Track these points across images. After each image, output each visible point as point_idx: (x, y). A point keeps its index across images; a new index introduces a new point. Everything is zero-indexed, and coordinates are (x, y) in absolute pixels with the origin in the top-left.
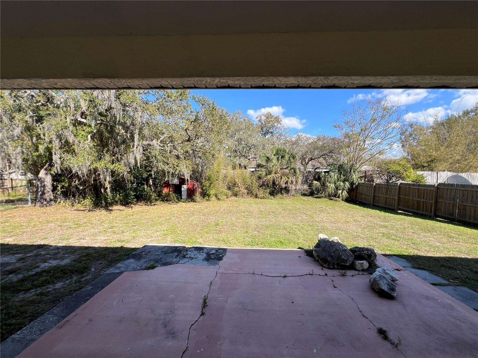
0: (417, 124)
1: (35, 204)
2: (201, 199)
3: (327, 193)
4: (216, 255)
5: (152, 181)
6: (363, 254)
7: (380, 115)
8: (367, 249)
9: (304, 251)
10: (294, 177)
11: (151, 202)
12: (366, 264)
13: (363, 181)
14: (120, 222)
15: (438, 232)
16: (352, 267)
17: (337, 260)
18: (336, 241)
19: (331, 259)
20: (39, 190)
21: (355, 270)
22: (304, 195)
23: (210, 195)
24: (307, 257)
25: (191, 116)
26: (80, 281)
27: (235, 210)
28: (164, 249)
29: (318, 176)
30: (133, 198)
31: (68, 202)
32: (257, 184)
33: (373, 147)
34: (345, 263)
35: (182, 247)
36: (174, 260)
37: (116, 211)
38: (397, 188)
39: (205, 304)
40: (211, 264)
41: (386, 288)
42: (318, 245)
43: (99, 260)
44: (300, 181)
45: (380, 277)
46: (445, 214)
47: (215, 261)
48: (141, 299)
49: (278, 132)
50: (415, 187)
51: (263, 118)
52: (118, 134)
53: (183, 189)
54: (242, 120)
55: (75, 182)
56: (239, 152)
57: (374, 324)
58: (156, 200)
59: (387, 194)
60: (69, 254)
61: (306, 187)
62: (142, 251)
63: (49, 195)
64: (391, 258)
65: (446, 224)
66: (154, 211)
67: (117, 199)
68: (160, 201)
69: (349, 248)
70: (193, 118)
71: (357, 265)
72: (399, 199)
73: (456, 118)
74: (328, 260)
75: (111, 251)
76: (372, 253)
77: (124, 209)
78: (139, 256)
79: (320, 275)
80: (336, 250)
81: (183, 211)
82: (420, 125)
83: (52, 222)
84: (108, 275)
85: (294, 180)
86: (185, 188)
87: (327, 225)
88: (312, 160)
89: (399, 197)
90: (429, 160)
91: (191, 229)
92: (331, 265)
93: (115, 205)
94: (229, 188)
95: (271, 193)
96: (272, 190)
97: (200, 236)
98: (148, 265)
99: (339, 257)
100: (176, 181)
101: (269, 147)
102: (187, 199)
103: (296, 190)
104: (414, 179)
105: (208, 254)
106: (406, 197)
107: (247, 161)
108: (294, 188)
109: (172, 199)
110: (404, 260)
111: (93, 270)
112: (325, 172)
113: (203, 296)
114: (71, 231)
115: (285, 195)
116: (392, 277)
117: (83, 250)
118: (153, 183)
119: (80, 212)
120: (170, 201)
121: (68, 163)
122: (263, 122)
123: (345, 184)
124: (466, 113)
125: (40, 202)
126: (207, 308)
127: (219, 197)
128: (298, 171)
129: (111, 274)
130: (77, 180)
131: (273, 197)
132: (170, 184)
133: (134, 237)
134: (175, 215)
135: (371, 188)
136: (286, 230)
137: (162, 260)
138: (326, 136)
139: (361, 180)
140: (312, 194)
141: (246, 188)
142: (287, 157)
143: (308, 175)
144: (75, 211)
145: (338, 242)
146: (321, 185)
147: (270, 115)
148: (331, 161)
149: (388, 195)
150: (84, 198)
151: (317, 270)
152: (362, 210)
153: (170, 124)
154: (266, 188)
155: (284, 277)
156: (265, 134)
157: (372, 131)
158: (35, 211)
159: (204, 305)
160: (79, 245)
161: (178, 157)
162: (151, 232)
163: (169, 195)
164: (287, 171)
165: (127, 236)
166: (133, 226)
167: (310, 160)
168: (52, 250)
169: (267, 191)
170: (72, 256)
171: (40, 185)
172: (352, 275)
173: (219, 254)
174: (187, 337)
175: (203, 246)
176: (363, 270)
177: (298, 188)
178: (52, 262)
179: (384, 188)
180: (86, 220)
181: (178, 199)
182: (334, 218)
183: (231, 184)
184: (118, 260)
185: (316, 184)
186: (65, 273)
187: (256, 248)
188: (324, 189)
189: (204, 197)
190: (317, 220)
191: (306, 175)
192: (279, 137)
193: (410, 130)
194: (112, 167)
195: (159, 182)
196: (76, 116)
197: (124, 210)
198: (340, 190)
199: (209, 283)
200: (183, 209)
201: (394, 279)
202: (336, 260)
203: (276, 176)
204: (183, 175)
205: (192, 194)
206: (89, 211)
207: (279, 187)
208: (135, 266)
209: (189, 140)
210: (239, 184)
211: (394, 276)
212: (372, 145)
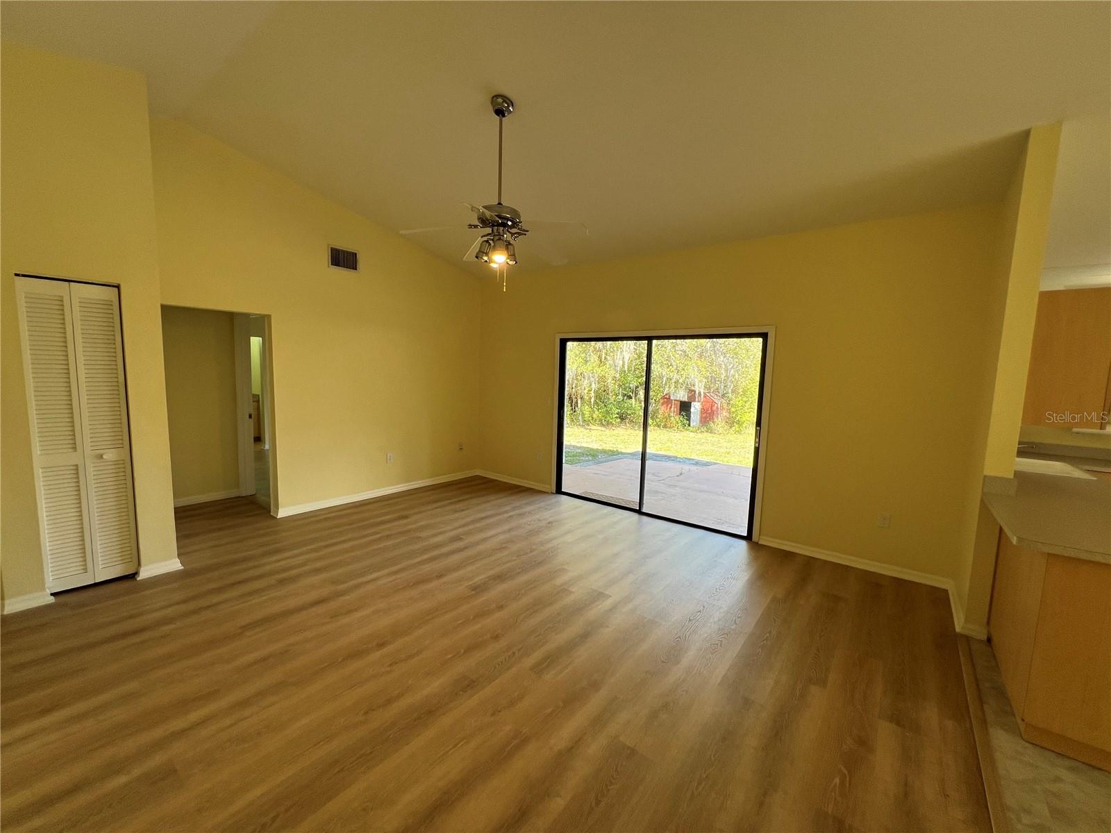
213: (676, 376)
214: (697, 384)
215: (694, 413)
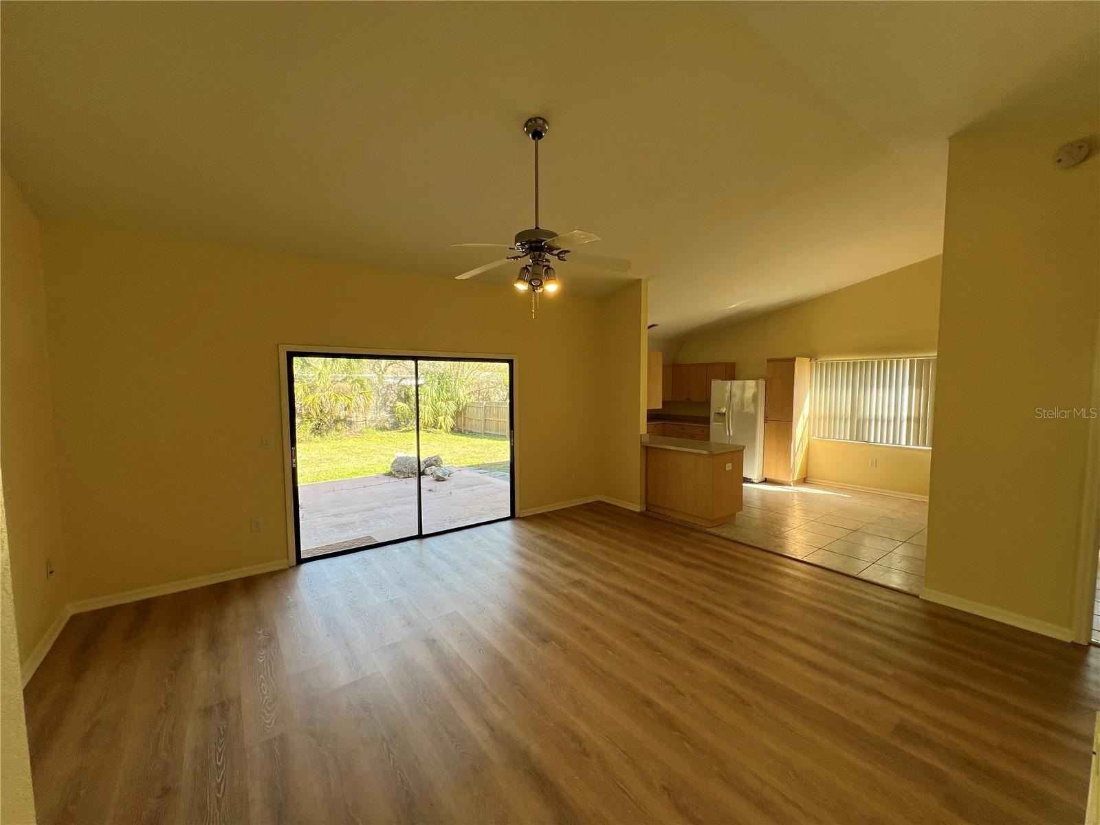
10: (362, 396)
13: (473, 400)
19: (406, 470)
22: (383, 429)
29: (406, 393)
44: (372, 404)
61: (384, 414)
71: (427, 471)
74: (403, 471)
85: (361, 402)
92: (406, 475)
95: (316, 429)
96: (318, 424)
99: (413, 467)
103: (365, 420)
108: (361, 418)
115: (344, 432)
123: (448, 405)
128: (367, 384)
131: (319, 438)
135: (481, 408)
139: (470, 398)
140: (396, 426)
143: (386, 393)
145: (413, 457)
146: (411, 410)
148: (424, 367)
164: (346, 385)
167: (389, 365)
169: (307, 426)
177: (369, 417)
185: (402, 408)
191: (383, 392)
198: (441, 415)
202: (410, 469)
203: (324, 397)
207: (332, 417)
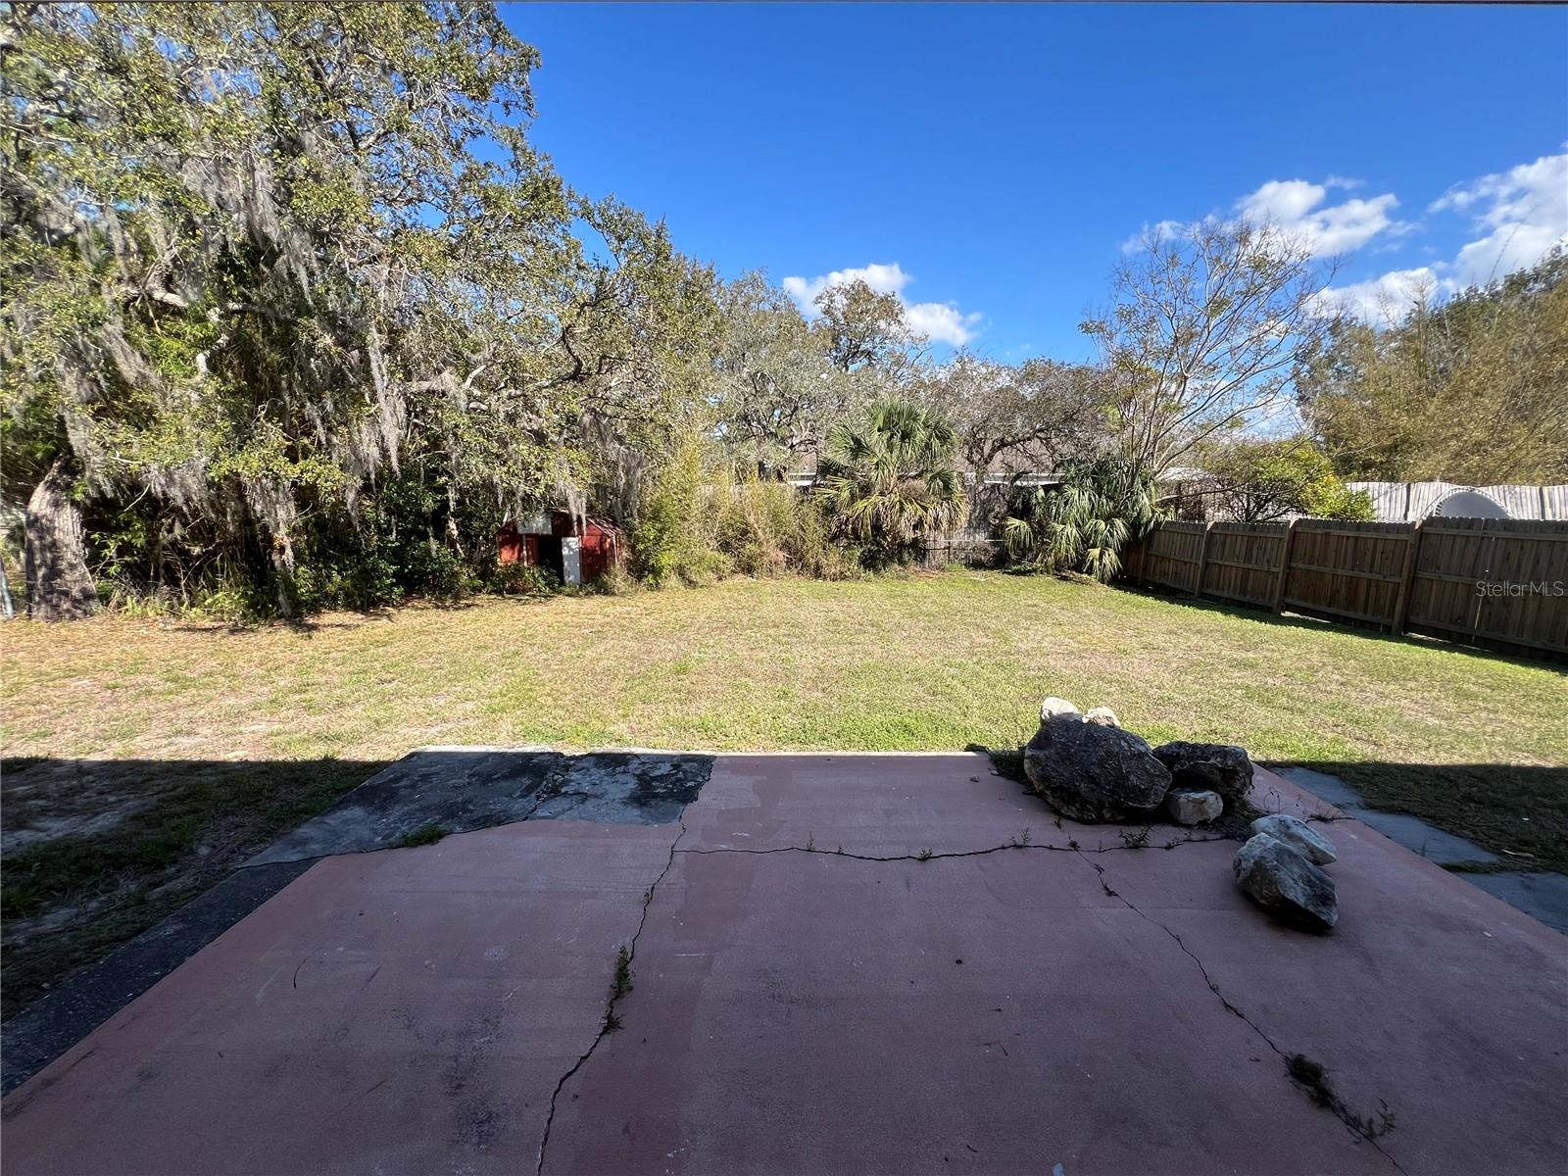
0: (1354, 322)
1: (30, 610)
2: (631, 585)
3: (1051, 560)
4: (673, 783)
5: (457, 525)
6: (1206, 770)
7: (1240, 284)
8: (1223, 752)
9: (986, 757)
10: (945, 504)
11: (457, 598)
12: (1213, 803)
13: (1171, 517)
14: (338, 669)
15: (1422, 679)
16: (1166, 815)
17: (1112, 792)
18: (1104, 723)
19: (1093, 790)
20: (38, 562)
21: (1177, 823)
22: (977, 565)
23: (661, 569)
24: (1002, 780)
25: (579, 285)
26: (142, 901)
27: (745, 620)
28: (484, 764)
29: (1023, 502)
30: (393, 584)
31: (156, 603)
32: (821, 531)
33: (1211, 401)
34: (1140, 803)
35: (549, 753)
36: (519, 805)
37: (330, 630)
38: (1286, 537)
39: (622, 983)
40: (652, 816)
41: (1300, 895)
42: (1043, 739)
43: (233, 814)
44: (963, 520)
45: (1280, 853)
46: (1439, 620)
47: (669, 805)
48: (372, 969)
49: (891, 353)
50: (1345, 533)
51: (841, 302)
52: (310, 350)
53: (565, 552)
54: (767, 307)
55: (170, 531)
56: (759, 423)
57: (1272, 1038)
58: (476, 590)
59: (1248, 559)
60: (123, 792)
61: (982, 538)
62: (399, 775)
63: (78, 578)
64: (1288, 776)
65: (1443, 652)
66: (466, 628)
67: (330, 588)
68: (490, 594)
69: (1153, 748)
70: (586, 290)
71: (1182, 807)
72: (1288, 575)
73: (1483, 300)
74: (1078, 793)
75: (285, 775)
76: (1241, 763)
77: (360, 622)
78: (384, 795)
79: (1051, 848)
80: (1110, 754)
81: (566, 624)
82: (1363, 328)
83: (85, 672)
84: (254, 872)
85: (944, 515)
86: (574, 547)
87: (1056, 663)
88: (1006, 445)
89: (1289, 568)
90: (1385, 443)
91: (588, 688)
92: (1088, 810)
93: (330, 609)
94: (725, 547)
95: (866, 560)
96: (870, 551)
97: (620, 712)
98: (415, 829)
99: (1120, 782)
100: (540, 523)
101: (860, 402)
102: (581, 586)
103: (949, 548)
104: (1338, 506)
105: (645, 781)
106: (1313, 568)
107: (784, 452)
108: (942, 541)
109: (531, 585)
110: (1332, 780)
111: (204, 851)
112: (1047, 489)
113: (615, 948)
114: (145, 704)
115: (913, 566)
116: (1313, 850)
117: (177, 774)
118: (460, 533)
119: (197, 636)
120: (524, 591)
121: (121, 457)
122: (840, 316)
123: (1112, 527)
124: (1517, 283)
125: (48, 602)
126: (629, 998)
127: (693, 578)
128: (956, 483)
129: (265, 870)
130: (177, 524)
131: (872, 574)
132: (521, 535)
133: (377, 722)
134: (539, 639)
135: (1197, 538)
136: (922, 685)
137: (471, 807)
138: (1056, 362)
139: (1165, 513)
140: (1000, 561)
141: (785, 546)
142: (921, 435)
143: (989, 500)
144: (179, 634)
145: (1113, 726)
146: (1033, 532)
147: (865, 288)
148: (1067, 449)
149: (1254, 562)
150: (213, 587)
151: (1041, 828)
152: (1168, 612)
153: (509, 318)
154: (850, 544)
155: (924, 859)
156: (845, 359)
157: (1209, 344)
158: (27, 635)
159: (620, 988)
160: (165, 758)
161: (540, 437)
162: (442, 702)
163: (517, 572)
164: (921, 484)
165: (353, 719)
166: (383, 682)
167: (999, 448)
168: (60, 778)
169: (853, 554)
170: (132, 800)
171: (37, 543)
172: (1165, 844)
173: (686, 779)
174: (543, 1132)
175: (626, 750)
176: (1203, 825)
177: (955, 542)
178: (50, 825)
179: (1239, 539)
180: (214, 664)
181: (549, 584)
182: (1080, 638)
183: (730, 533)
184: (305, 811)
185: (1016, 528)
186: (88, 871)
187: (817, 753)
188: (1043, 543)
189: (640, 579)
190: (1023, 647)
191: (983, 497)
192: (896, 368)
193: (1328, 342)
194: (292, 471)
195: (482, 529)
196: (145, 283)
197: (358, 626)
198: (1094, 546)
199: (641, 892)
200: (568, 619)
201: (1319, 855)
202: (1108, 791)
203: (883, 504)
204: (565, 504)
205: (600, 567)
206: (232, 632)
207: (894, 538)
208: (366, 834)
209: (577, 376)
210: (760, 533)
211: (1322, 846)
212: (1207, 393)
213: (523, 488)
214: (571, 499)
215: (569, 556)
